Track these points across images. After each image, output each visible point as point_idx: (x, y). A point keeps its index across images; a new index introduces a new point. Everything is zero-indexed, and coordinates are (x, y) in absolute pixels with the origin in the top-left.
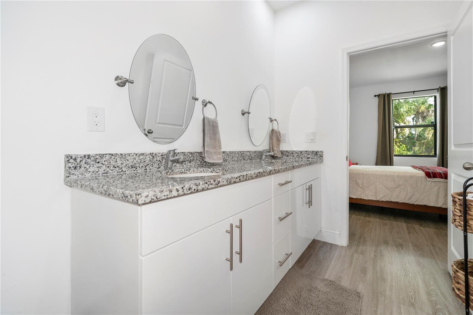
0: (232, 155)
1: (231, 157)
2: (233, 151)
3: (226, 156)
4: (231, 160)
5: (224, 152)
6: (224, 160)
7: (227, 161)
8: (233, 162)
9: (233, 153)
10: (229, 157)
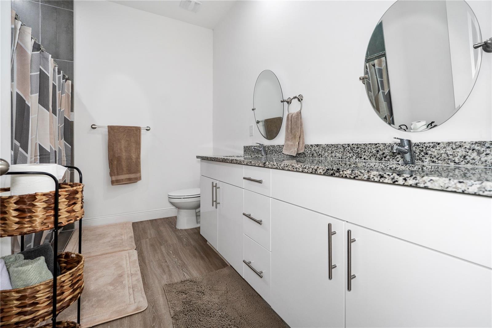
0: (330, 149)
1: (329, 152)
2: (333, 144)
3: (320, 150)
4: (330, 156)
5: (318, 145)
6: (318, 155)
7: (322, 156)
8: (333, 159)
9: (333, 147)
10: (325, 152)
